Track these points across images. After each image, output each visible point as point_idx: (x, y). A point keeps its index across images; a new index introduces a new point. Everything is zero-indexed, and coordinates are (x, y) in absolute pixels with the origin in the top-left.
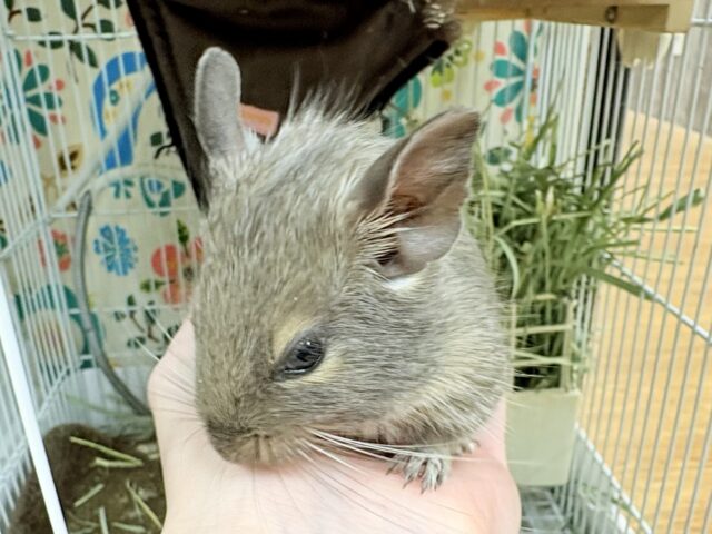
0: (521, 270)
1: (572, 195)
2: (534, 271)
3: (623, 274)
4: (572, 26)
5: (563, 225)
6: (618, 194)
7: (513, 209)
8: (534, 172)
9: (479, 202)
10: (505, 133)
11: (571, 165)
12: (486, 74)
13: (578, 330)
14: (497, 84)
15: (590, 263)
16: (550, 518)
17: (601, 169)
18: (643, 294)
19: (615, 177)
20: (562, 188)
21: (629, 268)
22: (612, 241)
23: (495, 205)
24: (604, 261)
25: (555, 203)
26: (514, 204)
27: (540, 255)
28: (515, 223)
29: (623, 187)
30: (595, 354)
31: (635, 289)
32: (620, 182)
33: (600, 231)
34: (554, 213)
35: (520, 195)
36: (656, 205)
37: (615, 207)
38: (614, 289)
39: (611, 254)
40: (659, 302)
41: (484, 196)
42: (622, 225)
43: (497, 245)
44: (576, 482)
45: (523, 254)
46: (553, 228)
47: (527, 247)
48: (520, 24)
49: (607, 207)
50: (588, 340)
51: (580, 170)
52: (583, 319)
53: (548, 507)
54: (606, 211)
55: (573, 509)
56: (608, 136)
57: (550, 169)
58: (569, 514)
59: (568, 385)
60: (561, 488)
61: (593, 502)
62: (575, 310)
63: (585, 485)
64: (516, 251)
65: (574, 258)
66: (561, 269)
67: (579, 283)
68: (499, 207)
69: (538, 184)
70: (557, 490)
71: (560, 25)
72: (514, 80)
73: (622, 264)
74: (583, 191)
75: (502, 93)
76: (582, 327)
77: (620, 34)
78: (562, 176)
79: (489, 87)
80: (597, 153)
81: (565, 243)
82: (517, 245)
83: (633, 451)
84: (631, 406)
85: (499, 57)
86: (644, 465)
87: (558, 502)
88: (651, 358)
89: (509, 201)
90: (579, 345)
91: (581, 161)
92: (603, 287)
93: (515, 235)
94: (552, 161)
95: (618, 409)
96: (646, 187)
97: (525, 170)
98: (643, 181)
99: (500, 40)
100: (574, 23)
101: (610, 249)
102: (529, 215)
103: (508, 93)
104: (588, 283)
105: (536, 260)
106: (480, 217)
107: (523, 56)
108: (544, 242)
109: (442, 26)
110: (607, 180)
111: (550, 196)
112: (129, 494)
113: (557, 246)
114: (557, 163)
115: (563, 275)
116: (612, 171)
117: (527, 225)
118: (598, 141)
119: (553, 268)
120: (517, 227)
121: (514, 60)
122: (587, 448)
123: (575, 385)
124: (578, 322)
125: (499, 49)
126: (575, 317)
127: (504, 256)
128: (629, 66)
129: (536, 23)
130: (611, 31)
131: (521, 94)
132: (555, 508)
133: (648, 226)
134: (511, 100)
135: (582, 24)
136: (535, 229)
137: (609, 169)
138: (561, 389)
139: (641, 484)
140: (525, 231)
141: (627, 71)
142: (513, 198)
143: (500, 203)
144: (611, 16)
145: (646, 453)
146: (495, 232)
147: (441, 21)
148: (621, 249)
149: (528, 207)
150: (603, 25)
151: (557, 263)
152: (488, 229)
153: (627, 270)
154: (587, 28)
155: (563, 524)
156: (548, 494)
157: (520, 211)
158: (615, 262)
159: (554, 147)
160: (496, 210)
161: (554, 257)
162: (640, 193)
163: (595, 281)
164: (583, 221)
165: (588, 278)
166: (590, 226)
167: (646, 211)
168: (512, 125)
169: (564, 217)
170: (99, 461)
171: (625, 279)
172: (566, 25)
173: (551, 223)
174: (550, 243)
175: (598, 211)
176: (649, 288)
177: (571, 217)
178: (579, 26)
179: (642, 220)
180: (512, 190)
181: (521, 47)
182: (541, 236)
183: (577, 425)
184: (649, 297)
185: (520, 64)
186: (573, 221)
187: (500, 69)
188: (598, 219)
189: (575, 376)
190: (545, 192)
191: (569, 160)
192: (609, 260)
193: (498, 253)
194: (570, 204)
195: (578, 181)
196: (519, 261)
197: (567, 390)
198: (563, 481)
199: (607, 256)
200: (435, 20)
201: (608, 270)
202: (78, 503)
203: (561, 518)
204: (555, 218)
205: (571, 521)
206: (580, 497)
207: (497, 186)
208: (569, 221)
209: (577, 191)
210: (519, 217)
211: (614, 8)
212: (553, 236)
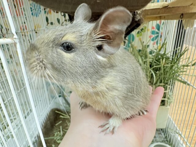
0: (156, 78)
1: (170, 60)
2: (159, 78)
3: (182, 79)
4: (171, 21)
5: (167, 67)
6: (181, 60)
7: (155, 64)
8: (160, 55)
9: (147, 62)
10: (154, 47)
11: (170, 53)
12: (149, 33)
13: (170, 92)
14: (152, 36)
15: (174, 76)
16: (161, 136)
17: (177, 54)
18: (187, 84)
20: (167, 58)
21: (184, 77)
22: (179, 71)
23: (150, 62)
24: (177, 76)
25: (165, 62)
26: (155, 62)
27: (161, 74)
28: (155, 67)
29: (183, 58)
30: (174, 98)
31: (185, 83)
32: (182, 57)
33: (176, 69)
34: (165, 64)
36: (191, 62)
37: (181, 63)
38: (179, 83)
39: (179, 74)
40: (191, 85)
41: (148, 60)
42: (182, 67)
43: (150, 71)
44: (168, 128)
45: (157, 74)
46: (164, 68)
47: (158, 72)
48: (158, 22)
49: (178, 63)
50: (172, 95)
51: (172, 54)
52: (171, 90)
53: (160, 133)
54: (178, 64)
55: (167, 134)
56: (179, 46)
57: (164, 54)
58: (166, 135)
59: (167, 105)
60: (164, 129)
61: (172, 133)
62: (169, 88)
63: (170, 129)
64: (155, 73)
65: (170, 75)
66: (166, 77)
67: (170, 81)
68: (151, 63)
69: (161, 57)
70: (163, 130)
71: (168, 21)
72: (156, 35)
73: (182, 77)
74: (172, 59)
75: (154, 38)
76: (171, 92)
77: (184, 22)
78: (167, 56)
79: (150, 37)
80: (176, 51)
81: (167, 71)
82: (155, 72)
83: (183, 122)
84: (182, 111)
85: (153, 30)
86: (185, 125)
87: (163, 132)
88: (188, 101)
89: (154, 62)
90: (170, 96)
91: (172, 53)
92: (176, 82)
93: (155, 69)
94: (165, 52)
95: (179, 112)
96: (189, 58)
97: (158, 54)
98: (188, 56)
99: (153, 26)
100: (172, 19)
101: (179, 73)
102: (159, 65)
103: (155, 38)
104: (173, 81)
105: (160, 75)
106: (147, 65)
107: (159, 29)
108: (162, 71)
109: (139, 20)
110: (179, 57)
111: (164, 60)
112: (67, 124)
114: (166, 53)
115: (167, 79)
116: (180, 54)
117: (158, 67)
118: (177, 47)
119: (164, 77)
120: (156, 68)
121: (157, 30)
122: (171, 120)
123: (168, 105)
124: (170, 91)
125: (153, 28)
126: (169, 89)
127: (152, 74)
128: (185, 29)
129: (163, 21)
130: (181, 21)
131: (158, 38)
132: (162, 133)
133: (189, 67)
134: (155, 39)
135: (174, 20)
136: (160, 68)
138: (165, 106)
139: (184, 130)
140: (158, 68)
141: (185, 31)
142: (155, 61)
143: (152, 62)
144: (182, 17)
145: (186, 122)
146: (150, 68)
147: (139, 19)
148: (181, 73)
149: (158, 63)
150: (179, 19)
151: (165, 76)
152: (148, 68)
153: (183, 78)
154: (175, 21)
155: (164, 138)
156: (161, 130)
157: (156, 64)
158: (180, 76)
159: (166, 49)
160: (151, 64)
161: (164, 75)
162: (187, 60)
163: (175, 81)
164: (172, 66)
165: (173, 80)
166: (174, 68)
167: (189, 64)
168: (156, 46)
169: (167, 65)
170: (61, 116)
171: (182, 80)
172: (170, 21)
173: (164, 67)
174: (164, 72)
175: (176, 64)
176: (189, 82)
177: (169, 65)
178: (173, 20)
179: (187, 66)
180: (155, 59)
181: (158, 28)
182: (161, 70)
183: (168, 115)
184: (188, 84)
185: (158, 31)
186: (170, 66)
187: (153, 33)
188: (176, 66)
189: (169, 103)
190: (163, 59)
191: (169, 52)
192: (178, 76)
193: (151, 73)
194: (169, 62)
195: (171, 57)
196: (156, 75)
197: (166, 106)
198: (165, 127)
199: (178, 75)
200: (137, 18)
201: (178, 78)
202: (56, 125)
203: (164, 136)
204: (165, 65)
205: (166, 137)
206: (169, 132)
207: (151, 58)
208: (168, 66)
209: (171, 59)
210: (156, 65)
211: (182, 14)
212: (164, 70)
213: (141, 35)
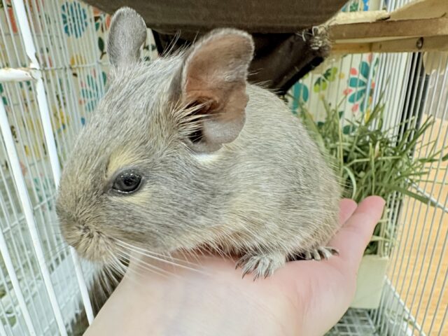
0: (358, 187)
1: (391, 147)
2: (366, 188)
3: (418, 191)
4: (396, 54)
5: (384, 163)
6: (418, 146)
7: (356, 155)
8: (368, 133)
9: (336, 149)
10: (354, 116)
11: (391, 131)
12: (344, 84)
13: (390, 223)
14: (350, 91)
15: (399, 185)
16: (367, 327)
17: (409, 133)
18: (429, 203)
19: (416, 137)
20: (385, 143)
21: (422, 188)
22: (413, 172)
23: (345, 151)
24: (407, 184)
25: (380, 150)
26: (356, 151)
27: (369, 179)
28: (356, 161)
29: (421, 141)
30: (398, 239)
31: (425, 200)
32: (420, 139)
33: (406, 167)
34: (379, 155)
35: (359, 146)
36: (441, 151)
37: (416, 155)
38: (413, 199)
39: (411, 180)
40: (439, 207)
41: (339, 145)
42: (419, 163)
43: (345, 172)
44: (384, 308)
45: (359, 178)
46: (377, 165)
47: (362, 174)
48: (366, 56)
49: (411, 155)
50: (395, 230)
51: (396, 133)
52: (392, 218)
53: (366, 321)
54: (410, 157)
55: (381, 323)
56: (414, 114)
57: (378, 131)
58: (378, 325)
59: (382, 253)
60: (374, 311)
61: (394, 320)
62: (389, 214)
63: (389, 310)
64: (356, 176)
65: (389, 182)
66: (382, 187)
67: (391, 197)
68: (348, 152)
69: (371, 140)
70: (372, 312)
71: (389, 54)
72: (360, 89)
73: (418, 187)
74: (397, 144)
75: (354, 95)
76: (392, 222)
77: (424, 57)
78: (385, 137)
79: (346, 93)
80: (406, 125)
81: (385, 173)
82: (356, 173)
83: (417, 298)
84: (417, 274)
85: (352, 76)
86: (423, 305)
87: (372, 318)
88: (430, 247)
89: (353, 150)
90: (390, 232)
91: (397, 129)
92: (406, 199)
93: (355, 168)
94: (381, 127)
95: (409, 274)
96: (436, 142)
97: (364, 132)
98: (433, 139)
99: (353, 66)
100: (398, 52)
101: (411, 177)
102: (364, 157)
103: (356, 95)
104: (396, 197)
105: (367, 182)
106: (336, 156)
107: (366, 75)
108: (372, 171)
109: (320, 48)
110: (412, 138)
111: (377, 147)
113: (380, 175)
114: (383, 130)
115: (383, 190)
116: (415, 133)
117: (363, 162)
118: (408, 117)
119: (377, 187)
120: (357, 163)
121: (361, 77)
122: (390, 289)
123: (386, 253)
124: (390, 220)
125: (353, 71)
126: (388, 217)
127: (349, 178)
128: (428, 74)
129: (376, 55)
130: (419, 54)
131: (364, 96)
132: (370, 321)
133: (435, 164)
134: (358, 99)
135: (402, 52)
136: (368, 165)
137: (413, 132)
138: (378, 255)
139: (421, 315)
140: (362, 166)
141: (427, 77)
142: (355, 147)
143: (348, 150)
144: (420, 45)
145: (425, 299)
146: (344, 165)
147: (320, 45)
148: (418, 178)
149: (364, 153)
150: (414, 51)
151: (380, 184)
152: (340, 163)
153: (420, 189)
154: (405, 54)
155: (375, 331)
156: (367, 315)
157: (359, 155)
158: (414, 185)
159: (382, 120)
160: (346, 154)
161: (378, 180)
162: (431, 145)
163: (401, 195)
164: (396, 161)
165: (397, 194)
166: (400, 164)
167: (434, 155)
168: (358, 114)
169: (384, 158)
171: (419, 194)
172: (392, 54)
173: (376, 162)
174: (375, 173)
175: (405, 156)
176: (434, 200)
177: (390, 158)
178: (400, 54)
179: (431, 160)
180: (355, 142)
181: (365, 71)
182: (371, 168)
183: (386, 277)
184: (433, 204)
185: (365, 80)
186: (390, 161)
187: (352, 82)
188: (405, 159)
189: (386, 249)
190: (374, 145)
191: (390, 128)
192: (410, 184)
193: (346, 177)
194: (388, 152)
195: (395, 139)
196: (357, 182)
197: (381, 256)
198: (376, 307)
199: (409, 181)
200: (317, 44)
201: (409, 189)
203: (373, 327)
204: (379, 159)
205: (380, 329)
206: (386, 317)
207: (347, 140)
208: (387, 160)
209: (394, 145)
210: (358, 158)
211: (422, 39)
212: (378, 169)
213: (324, 88)
